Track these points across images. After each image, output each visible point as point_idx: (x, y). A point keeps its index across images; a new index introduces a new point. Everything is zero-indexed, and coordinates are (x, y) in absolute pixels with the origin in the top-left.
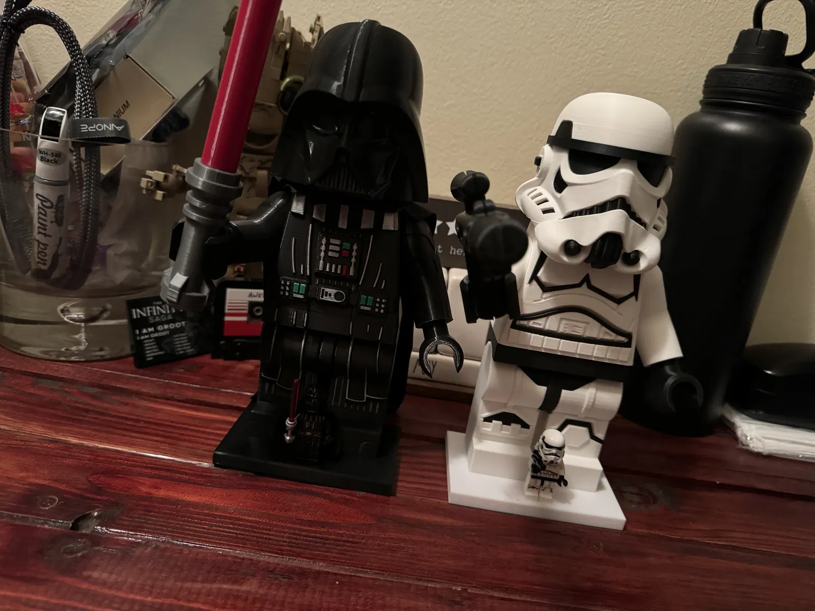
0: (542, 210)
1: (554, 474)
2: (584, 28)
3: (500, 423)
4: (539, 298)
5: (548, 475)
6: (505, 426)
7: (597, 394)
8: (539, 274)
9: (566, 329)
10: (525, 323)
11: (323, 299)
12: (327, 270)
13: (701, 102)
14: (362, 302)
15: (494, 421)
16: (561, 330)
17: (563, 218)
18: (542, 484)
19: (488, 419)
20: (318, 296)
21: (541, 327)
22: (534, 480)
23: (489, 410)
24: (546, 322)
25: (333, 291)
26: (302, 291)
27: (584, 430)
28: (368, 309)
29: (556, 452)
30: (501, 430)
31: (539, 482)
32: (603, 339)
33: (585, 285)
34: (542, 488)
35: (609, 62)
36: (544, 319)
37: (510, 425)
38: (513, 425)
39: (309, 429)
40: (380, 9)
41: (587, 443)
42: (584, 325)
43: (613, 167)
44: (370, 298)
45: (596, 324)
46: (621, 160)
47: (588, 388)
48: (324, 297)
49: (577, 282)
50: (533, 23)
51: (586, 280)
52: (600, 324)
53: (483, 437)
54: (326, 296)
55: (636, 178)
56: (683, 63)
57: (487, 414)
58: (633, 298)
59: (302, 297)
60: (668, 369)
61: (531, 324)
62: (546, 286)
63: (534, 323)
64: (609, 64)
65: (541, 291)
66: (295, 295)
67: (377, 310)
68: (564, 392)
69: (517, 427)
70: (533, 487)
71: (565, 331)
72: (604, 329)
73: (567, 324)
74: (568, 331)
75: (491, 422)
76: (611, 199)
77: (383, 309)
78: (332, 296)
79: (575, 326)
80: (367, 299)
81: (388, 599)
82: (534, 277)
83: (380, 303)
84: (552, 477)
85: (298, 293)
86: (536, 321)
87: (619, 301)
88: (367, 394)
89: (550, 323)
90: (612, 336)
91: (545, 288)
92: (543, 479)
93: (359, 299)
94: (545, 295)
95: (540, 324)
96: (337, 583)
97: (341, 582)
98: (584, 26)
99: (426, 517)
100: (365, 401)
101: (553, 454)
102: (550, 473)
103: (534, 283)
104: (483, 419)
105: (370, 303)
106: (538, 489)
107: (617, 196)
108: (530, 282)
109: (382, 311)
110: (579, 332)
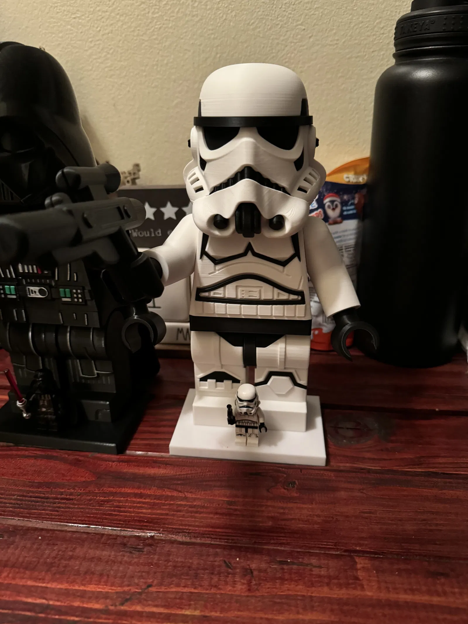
0: (194, 189)
1: (254, 422)
2: (281, 8)
3: (214, 380)
4: (213, 271)
5: (249, 424)
6: (218, 383)
7: (287, 349)
8: (206, 250)
9: (243, 295)
10: (206, 294)
11: (31, 296)
12: (27, 271)
13: (395, 56)
14: (62, 295)
15: (209, 380)
16: (240, 297)
17: (210, 194)
18: (247, 431)
19: (203, 379)
20: (27, 295)
21: (221, 296)
22: (238, 429)
23: (202, 371)
24: (224, 291)
25: (36, 289)
26: (13, 292)
27: (286, 379)
28: (69, 300)
29: (248, 404)
30: (216, 387)
31: (243, 430)
32: (278, 299)
33: (250, 253)
34: (248, 435)
35: (310, 35)
36: (222, 289)
37: (223, 382)
38: (225, 381)
39: (43, 406)
40: (100, 30)
41: (290, 391)
42: (258, 289)
43: (236, 137)
44: (67, 290)
45: (269, 287)
46: (241, 129)
47: (277, 344)
48: (31, 294)
49: (241, 251)
50: (234, 14)
51: (249, 248)
52: (272, 287)
53: (203, 394)
54: (32, 293)
55: (259, 145)
56: (380, 22)
57: (201, 375)
58: (296, 259)
59: (14, 297)
60: (345, 318)
61: (212, 294)
62: (217, 259)
63: (214, 293)
64: (310, 37)
65: (212, 264)
66: (9, 296)
67: (76, 300)
68: (258, 349)
69: (229, 382)
70: (241, 435)
71: (243, 297)
72: (276, 290)
73: (243, 291)
74: (246, 297)
75: (207, 381)
76: (238, 169)
77: (80, 298)
78: (38, 293)
79: (250, 291)
80: (65, 292)
81: (78, 550)
82: (203, 253)
83: (77, 293)
84: (252, 425)
85: (11, 294)
86: (216, 291)
87: (284, 263)
88: (97, 370)
89: (229, 291)
90: (284, 296)
91: (216, 261)
92: (247, 428)
93: (59, 292)
94: (218, 267)
95: (219, 293)
96: (40, 538)
97: (44, 538)
98: (280, 6)
99: (142, 471)
100: (96, 376)
101: (245, 406)
102: (250, 422)
103: (205, 257)
104: (199, 379)
105: (68, 295)
106: (245, 435)
107: (242, 166)
108: (201, 257)
109: (80, 300)
110: (255, 296)
